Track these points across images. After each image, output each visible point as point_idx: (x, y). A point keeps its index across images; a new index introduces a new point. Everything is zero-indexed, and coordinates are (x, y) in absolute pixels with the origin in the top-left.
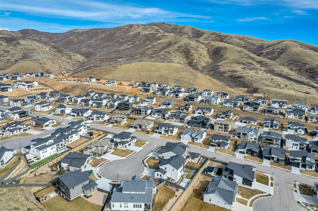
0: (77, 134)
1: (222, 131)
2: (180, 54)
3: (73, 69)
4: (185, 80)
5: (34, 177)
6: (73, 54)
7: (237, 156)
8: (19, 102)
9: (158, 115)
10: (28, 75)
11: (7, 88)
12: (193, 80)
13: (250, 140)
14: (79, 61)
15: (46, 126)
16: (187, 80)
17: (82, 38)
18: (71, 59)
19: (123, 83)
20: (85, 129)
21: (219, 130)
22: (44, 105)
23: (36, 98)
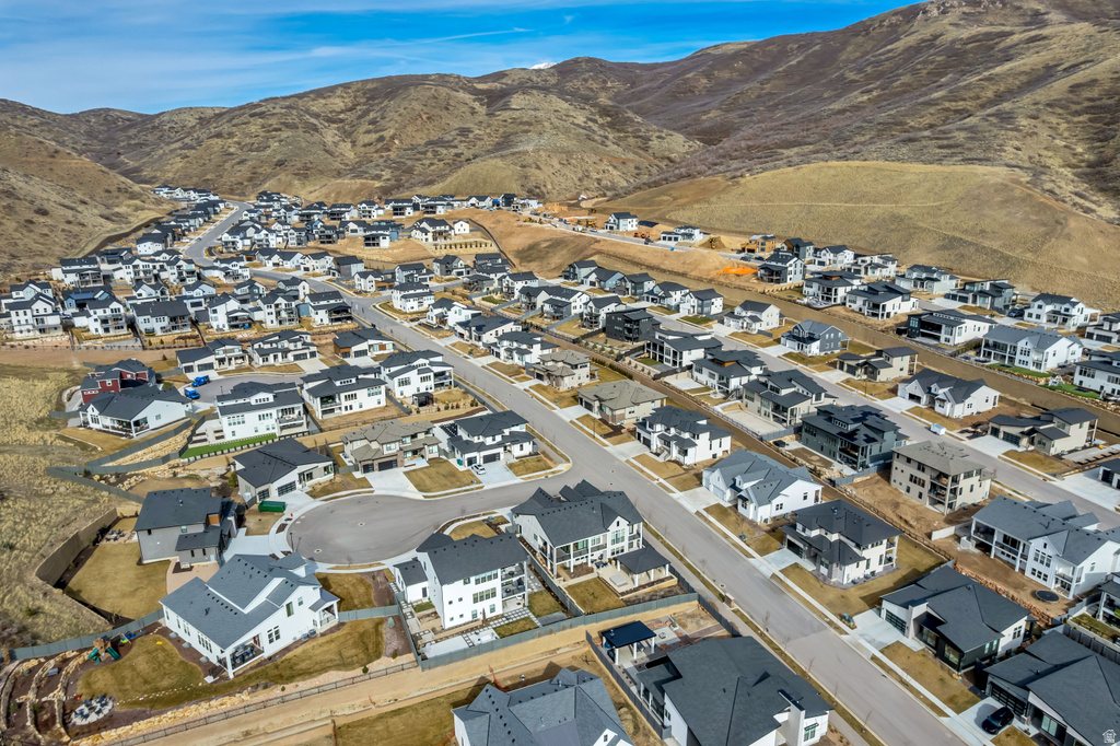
0: (375, 390)
1: (920, 496)
2: (1068, 122)
3: (625, 184)
4: (987, 243)
5: (170, 479)
6: (657, 134)
7: (859, 627)
8: (371, 277)
9: (712, 376)
10: (473, 200)
11: (377, 237)
12: (1029, 245)
13: (1035, 578)
14: (673, 156)
15: (360, 354)
16: (996, 245)
17: (725, 75)
18: (646, 149)
19: (725, 239)
20: (423, 379)
21: (908, 490)
22: (412, 292)
23: (424, 271)
